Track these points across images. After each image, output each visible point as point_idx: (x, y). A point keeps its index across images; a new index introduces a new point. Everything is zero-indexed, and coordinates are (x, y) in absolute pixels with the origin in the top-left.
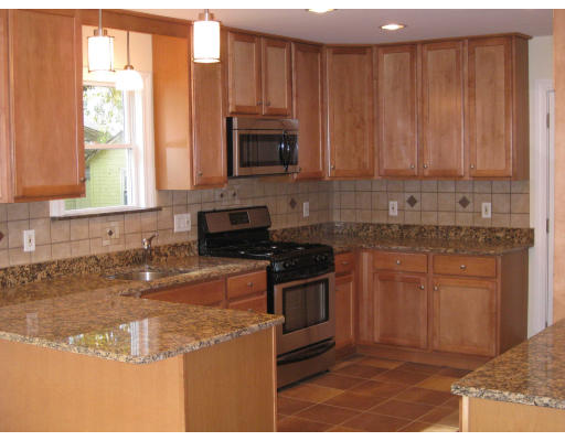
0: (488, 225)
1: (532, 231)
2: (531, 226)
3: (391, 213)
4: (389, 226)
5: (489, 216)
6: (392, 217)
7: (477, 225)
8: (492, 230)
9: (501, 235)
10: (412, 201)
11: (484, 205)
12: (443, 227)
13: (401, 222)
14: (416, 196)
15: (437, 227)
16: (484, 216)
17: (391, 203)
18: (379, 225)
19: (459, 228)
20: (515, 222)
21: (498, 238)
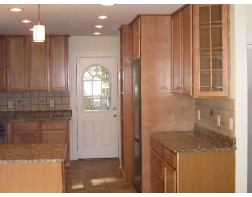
0: (53, 109)
1: (71, 111)
2: (71, 109)
3: (9, 107)
4: (9, 112)
5: (53, 106)
6: (10, 108)
7: (48, 110)
8: (55, 111)
9: (59, 113)
10: (19, 101)
11: (51, 102)
12: (34, 111)
13: (14, 110)
14: (21, 99)
15: (31, 111)
16: (51, 106)
17: (9, 102)
18: (4, 112)
19: (41, 112)
20: (65, 108)
21: (58, 115)
